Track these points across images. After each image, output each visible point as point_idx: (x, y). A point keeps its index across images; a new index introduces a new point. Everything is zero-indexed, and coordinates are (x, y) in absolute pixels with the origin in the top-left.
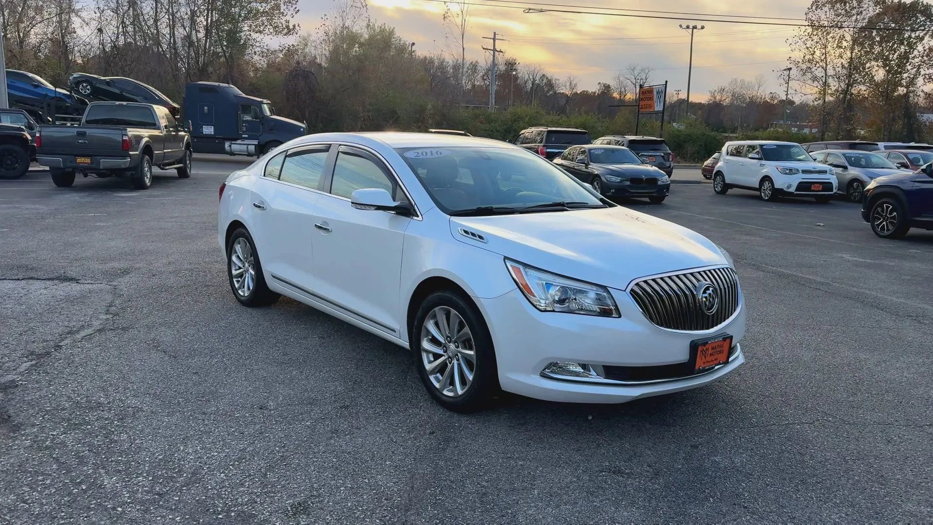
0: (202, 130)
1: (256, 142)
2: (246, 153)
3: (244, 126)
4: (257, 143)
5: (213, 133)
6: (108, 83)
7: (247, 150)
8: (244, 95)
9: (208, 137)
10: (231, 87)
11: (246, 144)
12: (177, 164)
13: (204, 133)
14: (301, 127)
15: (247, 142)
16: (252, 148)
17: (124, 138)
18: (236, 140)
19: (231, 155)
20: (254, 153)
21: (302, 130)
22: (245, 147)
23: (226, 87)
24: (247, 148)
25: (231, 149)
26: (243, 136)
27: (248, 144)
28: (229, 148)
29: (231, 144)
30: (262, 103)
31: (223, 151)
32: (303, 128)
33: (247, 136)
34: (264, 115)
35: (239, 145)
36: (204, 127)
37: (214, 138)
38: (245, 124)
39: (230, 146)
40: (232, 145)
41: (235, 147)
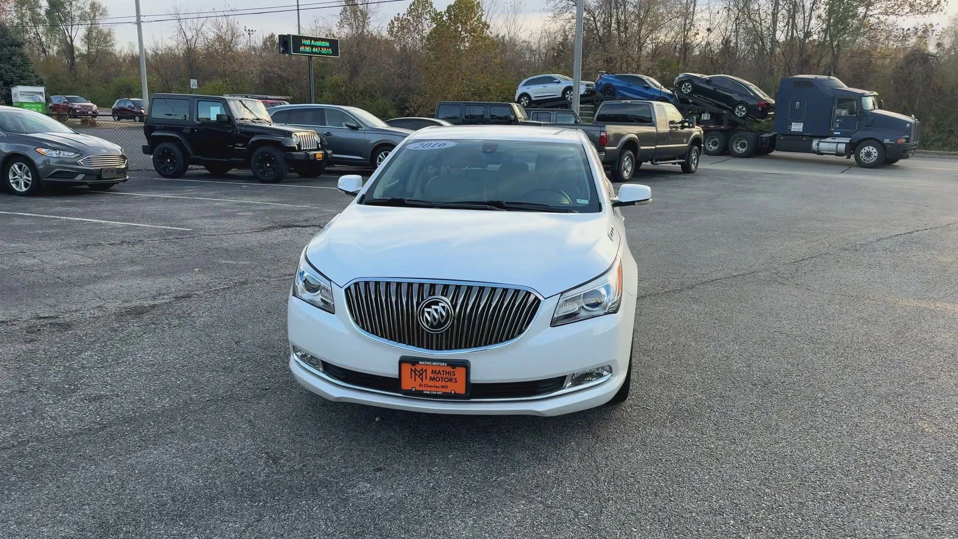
0: (791, 127)
1: (847, 140)
2: (834, 153)
3: (837, 122)
4: (848, 142)
5: (801, 131)
6: (708, 82)
7: (837, 149)
8: (845, 88)
9: (797, 134)
10: (831, 79)
11: (836, 143)
12: (679, 159)
13: (792, 130)
14: (908, 122)
15: (838, 140)
16: (842, 147)
17: (602, 135)
18: (826, 137)
19: (818, 154)
20: (844, 152)
21: (908, 125)
22: (835, 145)
23: (824, 80)
24: (837, 146)
25: (818, 148)
26: (835, 133)
27: (838, 143)
28: (817, 146)
29: (820, 142)
30: (863, 95)
31: (810, 150)
32: (910, 123)
33: (839, 133)
34: (863, 109)
35: (828, 144)
36: (793, 123)
37: (802, 136)
38: (838, 120)
39: (818, 145)
40: (821, 144)
41: (824, 146)
